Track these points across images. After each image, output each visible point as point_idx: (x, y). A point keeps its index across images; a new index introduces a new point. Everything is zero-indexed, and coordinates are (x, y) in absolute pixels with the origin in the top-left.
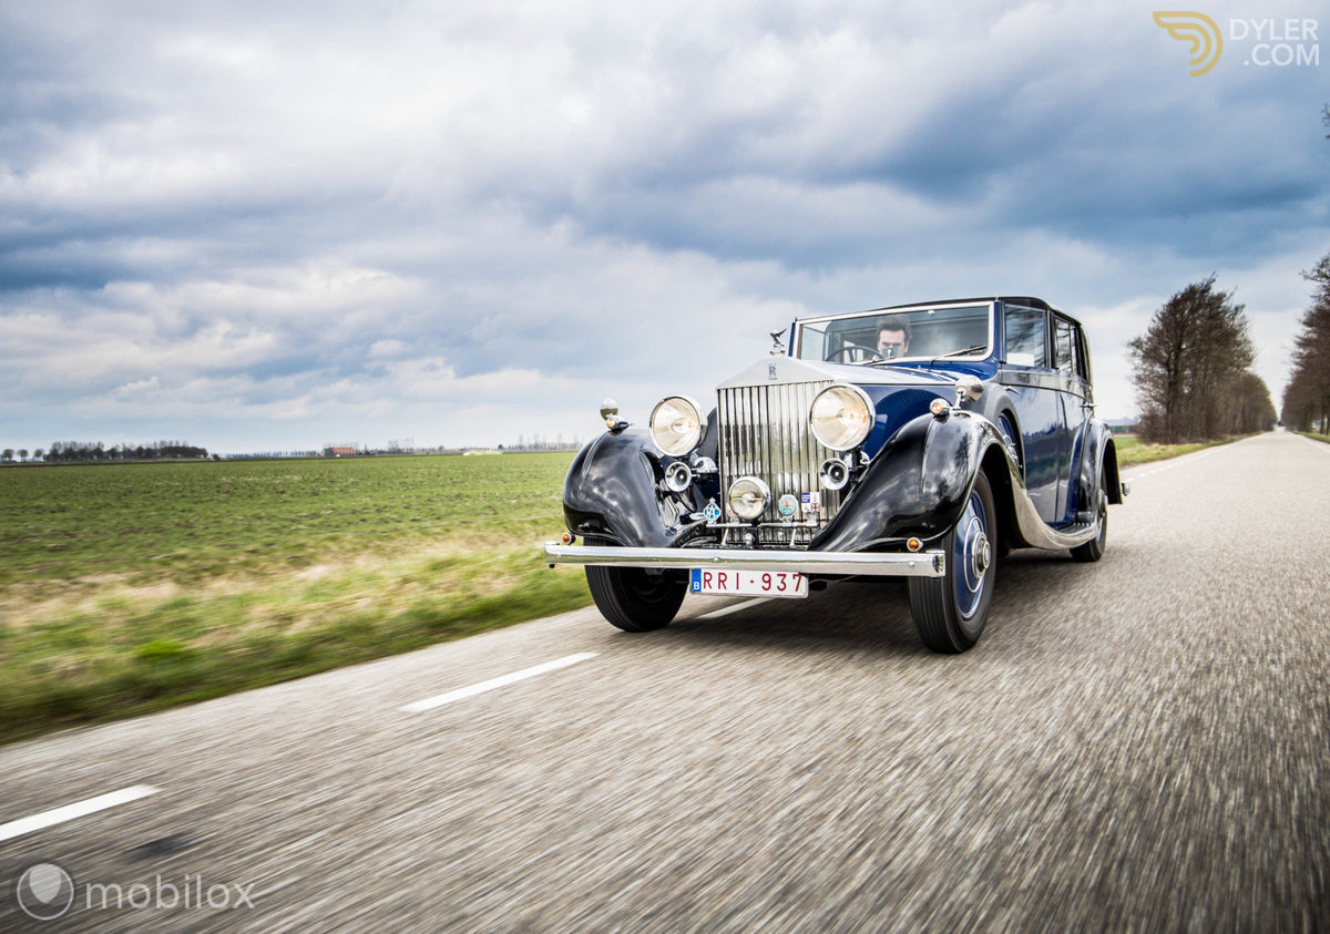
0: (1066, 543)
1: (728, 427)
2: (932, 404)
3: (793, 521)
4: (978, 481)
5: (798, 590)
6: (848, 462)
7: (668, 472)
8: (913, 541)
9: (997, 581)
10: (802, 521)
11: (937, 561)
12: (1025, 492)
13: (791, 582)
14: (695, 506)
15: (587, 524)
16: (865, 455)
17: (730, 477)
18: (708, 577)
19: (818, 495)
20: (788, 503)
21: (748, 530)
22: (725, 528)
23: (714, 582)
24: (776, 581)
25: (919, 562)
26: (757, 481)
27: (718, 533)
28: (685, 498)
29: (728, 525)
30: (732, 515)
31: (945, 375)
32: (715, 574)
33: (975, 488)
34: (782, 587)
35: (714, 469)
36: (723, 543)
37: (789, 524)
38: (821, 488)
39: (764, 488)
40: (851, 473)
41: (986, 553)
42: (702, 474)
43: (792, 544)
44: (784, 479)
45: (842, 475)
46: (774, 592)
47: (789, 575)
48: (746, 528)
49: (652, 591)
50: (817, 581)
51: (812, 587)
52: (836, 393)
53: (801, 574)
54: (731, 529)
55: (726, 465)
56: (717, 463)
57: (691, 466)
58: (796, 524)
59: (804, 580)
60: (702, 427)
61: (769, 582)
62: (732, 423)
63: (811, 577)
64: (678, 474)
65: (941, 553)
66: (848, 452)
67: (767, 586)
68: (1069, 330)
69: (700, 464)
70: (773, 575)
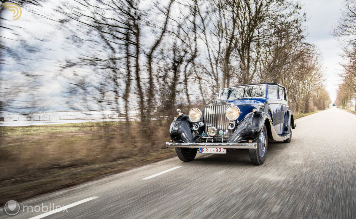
0: (283, 139)
1: (207, 115)
2: (253, 109)
3: (222, 136)
4: (264, 127)
5: (224, 152)
6: (234, 123)
7: (193, 126)
8: (250, 141)
9: (268, 148)
10: (224, 136)
11: (255, 145)
12: (273, 127)
13: (222, 150)
14: (199, 133)
15: (175, 138)
16: (238, 121)
17: (207, 126)
18: (203, 149)
19: (228, 130)
20: (221, 132)
21: (212, 139)
22: (207, 138)
23: (205, 150)
24: (219, 150)
25: (251, 145)
26: (213, 127)
27: (205, 139)
28: (197, 132)
29: (207, 137)
30: (208, 135)
31: (255, 101)
32: (205, 149)
33: (263, 128)
34: (220, 151)
35: (204, 125)
36: (206, 141)
37: (221, 137)
38: (228, 128)
39: (216, 129)
40: (235, 125)
41: (266, 143)
42: (201, 126)
43: (222, 142)
44: (220, 127)
45: (233, 126)
46: (218, 152)
47: (222, 149)
48: (211, 138)
49: (189, 152)
50: (228, 150)
51: (227, 151)
52: (231, 108)
53: (224, 149)
54: (208, 138)
55: (206, 124)
56: (204, 124)
57: (199, 124)
58: (223, 137)
59: (225, 150)
60: (201, 115)
61: (217, 150)
62: (207, 114)
63: (227, 149)
64: (196, 126)
65: (256, 143)
66: (234, 121)
67: (217, 151)
68: (282, 89)
69: (200, 124)
70: (218, 149)
